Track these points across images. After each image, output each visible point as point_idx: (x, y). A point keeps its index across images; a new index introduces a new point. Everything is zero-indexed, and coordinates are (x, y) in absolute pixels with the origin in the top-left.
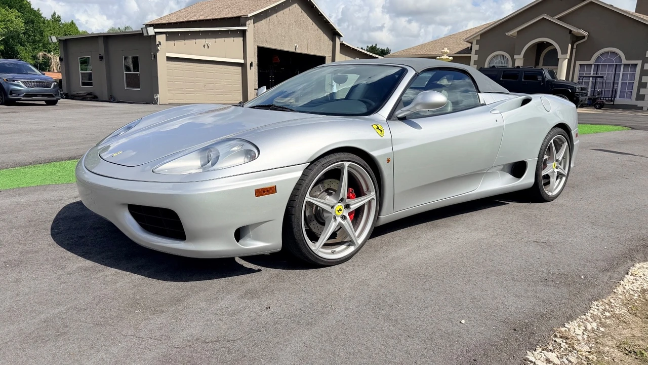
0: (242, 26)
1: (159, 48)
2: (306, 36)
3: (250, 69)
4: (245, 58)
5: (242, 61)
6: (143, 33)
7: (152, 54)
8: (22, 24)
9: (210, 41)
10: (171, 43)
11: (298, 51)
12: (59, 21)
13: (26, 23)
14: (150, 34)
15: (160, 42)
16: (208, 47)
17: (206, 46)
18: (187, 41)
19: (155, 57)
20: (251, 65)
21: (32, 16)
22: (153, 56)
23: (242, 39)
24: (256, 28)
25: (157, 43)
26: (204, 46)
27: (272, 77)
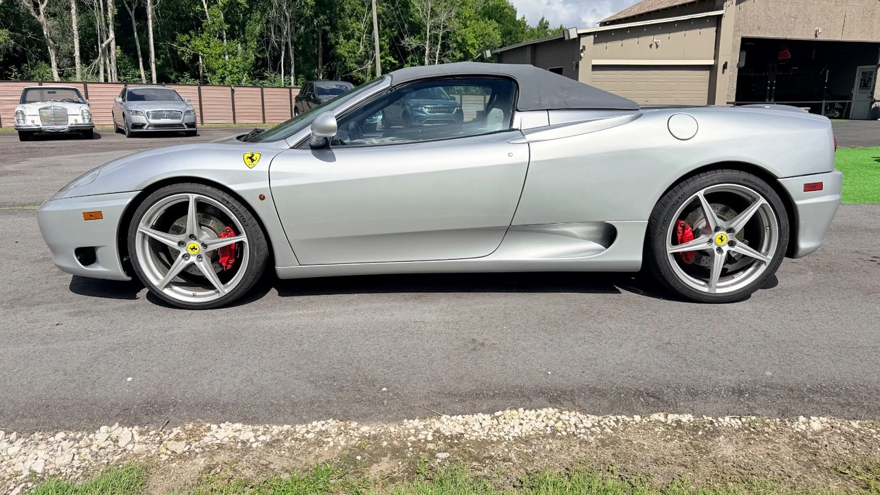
0: (717, 9)
1: (582, 54)
2: (841, 11)
3: (723, 73)
4: (716, 57)
5: (711, 62)
6: (564, 38)
7: (574, 63)
8: (499, 37)
9: (660, 39)
10: (602, 46)
11: (820, 38)
12: (547, 28)
13: (503, 36)
14: (571, 37)
15: (584, 47)
16: (657, 46)
17: (654, 46)
18: (625, 42)
19: (577, 66)
20: (725, 67)
21: (511, 26)
22: (574, 66)
23: (715, 28)
24: (742, 10)
25: (581, 48)
26: (651, 46)
27: (772, 82)
